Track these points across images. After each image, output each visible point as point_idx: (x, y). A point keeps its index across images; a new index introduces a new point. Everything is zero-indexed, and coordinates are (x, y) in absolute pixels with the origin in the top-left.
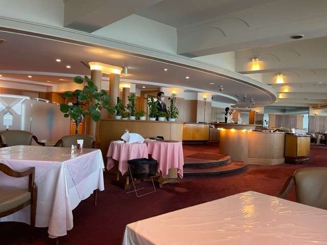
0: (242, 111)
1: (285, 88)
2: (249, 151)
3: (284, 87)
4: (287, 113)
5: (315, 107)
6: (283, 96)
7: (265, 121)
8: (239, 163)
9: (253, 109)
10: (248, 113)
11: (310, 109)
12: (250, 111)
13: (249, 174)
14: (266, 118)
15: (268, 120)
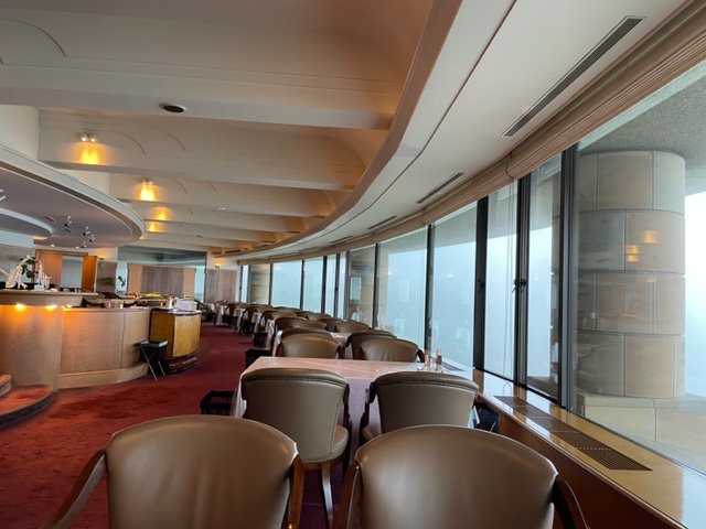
0: (65, 253)
1: (160, 213)
2: (62, 358)
3: (159, 208)
4: (164, 262)
5: (217, 253)
6: (156, 226)
7: (120, 278)
8: (31, 392)
9: (92, 252)
10: (81, 259)
11: (208, 256)
12: (85, 255)
13: (53, 416)
14: (122, 272)
15: (125, 277)
